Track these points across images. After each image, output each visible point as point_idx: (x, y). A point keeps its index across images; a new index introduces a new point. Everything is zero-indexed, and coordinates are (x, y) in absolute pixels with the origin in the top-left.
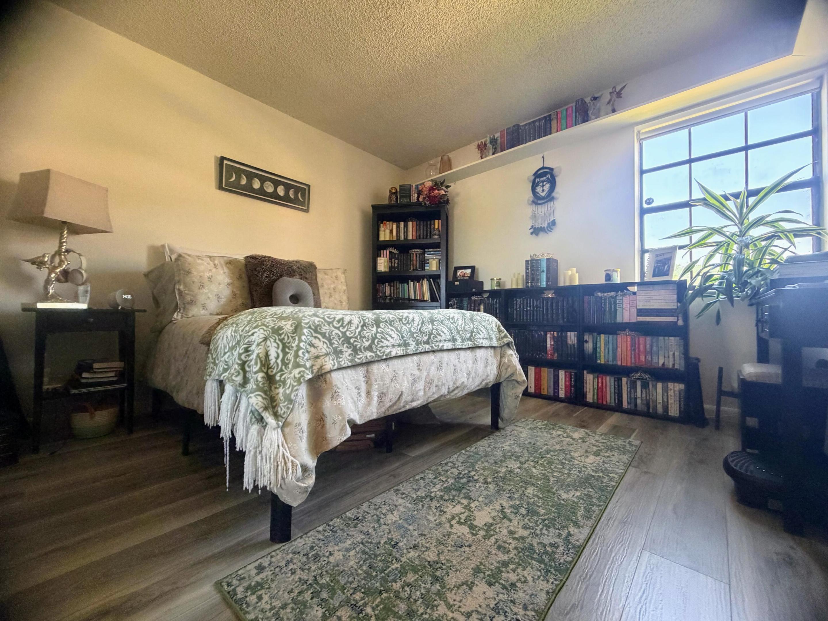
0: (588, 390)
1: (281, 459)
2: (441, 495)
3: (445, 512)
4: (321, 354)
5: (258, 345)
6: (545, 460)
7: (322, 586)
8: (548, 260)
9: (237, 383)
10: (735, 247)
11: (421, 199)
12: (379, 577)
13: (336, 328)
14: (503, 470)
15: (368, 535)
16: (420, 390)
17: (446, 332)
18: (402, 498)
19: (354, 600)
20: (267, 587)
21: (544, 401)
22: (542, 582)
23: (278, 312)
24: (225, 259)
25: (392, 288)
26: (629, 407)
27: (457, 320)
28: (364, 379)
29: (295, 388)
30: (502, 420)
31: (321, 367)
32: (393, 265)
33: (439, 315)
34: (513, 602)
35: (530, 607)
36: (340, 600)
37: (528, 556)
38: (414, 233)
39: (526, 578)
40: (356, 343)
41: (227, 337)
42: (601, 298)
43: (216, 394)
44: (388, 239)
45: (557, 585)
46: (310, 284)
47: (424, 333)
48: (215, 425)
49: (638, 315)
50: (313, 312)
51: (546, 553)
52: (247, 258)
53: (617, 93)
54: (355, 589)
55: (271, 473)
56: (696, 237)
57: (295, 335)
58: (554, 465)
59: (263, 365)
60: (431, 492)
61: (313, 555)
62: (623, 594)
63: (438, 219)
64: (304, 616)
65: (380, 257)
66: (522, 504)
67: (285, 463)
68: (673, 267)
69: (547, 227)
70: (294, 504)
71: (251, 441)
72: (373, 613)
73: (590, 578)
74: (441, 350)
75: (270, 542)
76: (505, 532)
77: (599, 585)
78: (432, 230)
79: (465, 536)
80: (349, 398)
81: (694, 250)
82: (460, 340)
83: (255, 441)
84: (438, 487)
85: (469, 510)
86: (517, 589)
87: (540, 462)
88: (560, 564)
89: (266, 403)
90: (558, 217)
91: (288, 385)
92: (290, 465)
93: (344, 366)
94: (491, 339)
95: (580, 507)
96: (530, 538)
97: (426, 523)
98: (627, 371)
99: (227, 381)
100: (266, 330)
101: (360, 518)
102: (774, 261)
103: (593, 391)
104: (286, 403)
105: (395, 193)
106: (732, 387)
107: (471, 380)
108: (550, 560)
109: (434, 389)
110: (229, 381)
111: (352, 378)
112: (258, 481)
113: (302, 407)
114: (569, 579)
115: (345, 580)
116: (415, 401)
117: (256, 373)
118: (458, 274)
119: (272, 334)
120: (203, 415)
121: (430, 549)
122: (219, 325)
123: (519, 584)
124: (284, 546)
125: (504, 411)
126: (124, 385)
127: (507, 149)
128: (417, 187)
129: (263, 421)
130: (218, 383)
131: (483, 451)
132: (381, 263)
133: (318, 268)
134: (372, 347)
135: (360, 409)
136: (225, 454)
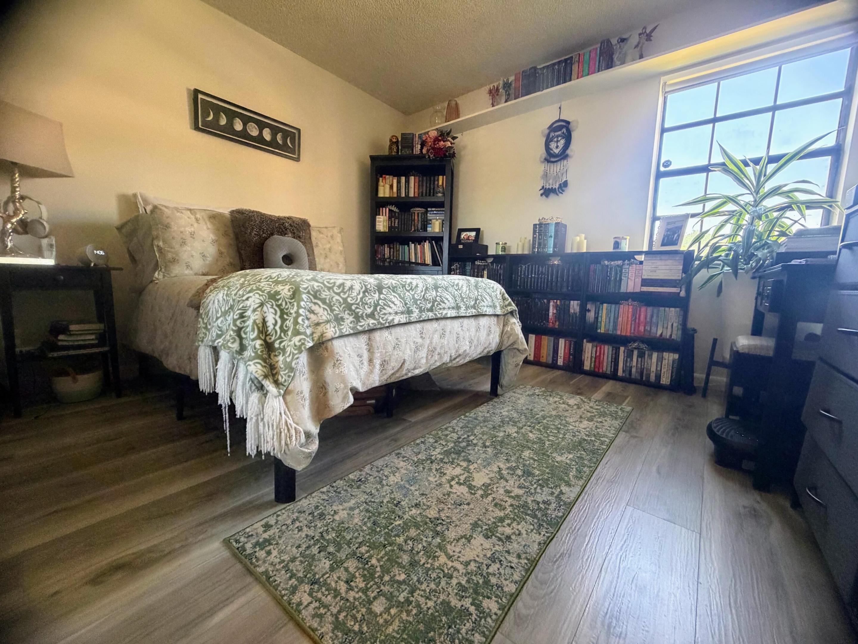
0: (586, 358)
1: (283, 426)
2: (441, 458)
3: (445, 474)
4: (322, 321)
5: (254, 310)
6: (541, 426)
7: (328, 541)
8: (557, 224)
9: (234, 350)
10: (747, 217)
11: (424, 151)
12: (383, 533)
13: (336, 293)
14: (501, 434)
15: (371, 495)
16: (422, 358)
17: (450, 299)
18: (403, 461)
19: (360, 553)
20: (275, 543)
21: (544, 368)
22: (535, 535)
23: (274, 275)
24: (208, 212)
25: (392, 250)
26: (624, 375)
27: (462, 287)
28: (366, 347)
29: (296, 356)
30: (502, 387)
31: (322, 335)
32: (393, 224)
33: (443, 282)
34: (508, 552)
35: (523, 556)
36: (347, 553)
37: (522, 512)
38: (416, 190)
39: (520, 531)
40: (358, 310)
41: (218, 301)
42: (608, 266)
43: (211, 360)
44: (387, 195)
45: (548, 537)
46: (304, 243)
47: (428, 300)
48: (211, 392)
49: (642, 285)
50: (312, 276)
51: (539, 509)
52: (232, 212)
53: (647, 35)
54: (360, 543)
55: (275, 440)
56: (709, 205)
57: (293, 300)
58: (549, 429)
59: (260, 332)
60: (432, 456)
61: (318, 514)
62: (606, 544)
63: (443, 175)
64: (313, 568)
65: (379, 215)
66: (518, 466)
67: (288, 430)
68: (683, 236)
69: (558, 188)
70: (298, 468)
71: (252, 409)
72: (378, 564)
73: (578, 530)
74: (445, 318)
75: (276, 503)
76: (501, 491)
77: (586, 536)
78: (436, 186)
79: (464, 495)
80: (351, 366)
81: (706, 220)
82: (463, 308)
83: (256, 408)
84: (438, 450)
85: (469, 472)
86: (512, 541)
87: (537, 427)
88: (551, 519)
89: (265, 371)
90: (570, 178)
91: (288, 353)
92: (293, 432)
93: (346, 333)
94: (495, 307)
95: (573, 468)
96: (525, 497)
97: (427, 484)
98: (624, 341)
99: (222, 348)
100: (262, 295)
101: (363, 479)
102: (783, 234)
103: (591, 359)
104: (287, 371)
105: (395, 142)
106: (724, 358)
107: (473, 348)
108: (543, 516)
109: (437, 357)
110: (225, 348)
111: (354, 346)
112: (261, 447)
113: (303, 375)
114: (560, 531)
115: (351, 536)
116: (417, 369)
117: (253, 340)
118: (462, 236)
119: (268, 299)
120: (198, 381)
121: (431, 507)
122: (208, 288)
123: (513, 537)
124: (289, 506)
125: (504, 379)
126: (106, 349)
127: (522, 97)
128: (420, 136)
129: (263, 388)
130: (212, 350)
131: (482, 417)
132: (380, 222)
133: (311, 226)
134: (374, 315)
135: (363, 377)
136: (224, 420)
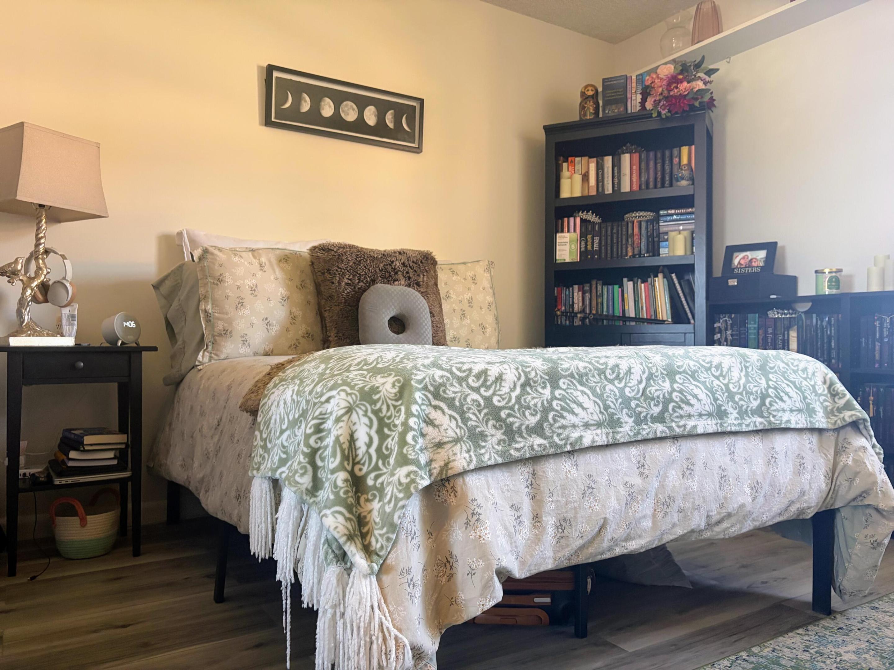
1: (376, 632)
4: (446, 440)
5: (338, 420)
9: (303, 488)
11: (649, 105)
13: (473, 389)
16: (645, 517)
17: (702, 396)
23: (371, 358)
24: (277, 252)
25: (588, 295)
27: (730, 369)
28: (527, 490)
29: (401, 503)
30: (841, 593)
31: (446, 464)
32: (589, 247)
33: (687, 361)
38: (635, 179)
40: (511, 419)
41: (285, 403)
43: (269, 503)
44: (577, 193)
46: (425, 294)
47: (653, 399)
48: (267, 557)
52: (313, 249)
55: (361, 655)
57: (400, 402)
59: (345, 458)
63: (690, 144)
65: (562, 231)
67: (385, 639)
71: (328, 595)
74: (693, 436)
78: (675, 168)
80: (499, 527)
82: (734, 414)
83: (333, 593)
89: (350, 528)
91: (388, 497)
92: (392, 644)
93: (489, 463)
94: (811, 412)
99: (287, 483)
100: (351, 394)
104: (385, 530)
105: (592, 96)
107: (761, 500)
109: (676, 517)
110: (290, 484)
111: (505, 488)
113: (412, 538)
116: (634, 539)
117: (333, 472)
118: (736, 262)
119: (360, 401)
120: (248, 537)
122: (271, 379)
125: (844, 574)
126: (126, 474)
128: (640, 78)
129: (346, 560)
130: (271, 484)
131: (791, 659)
132: (565, 244)
133: (438, 263)
134: (542, 428)
135: (521, 549)
136: (284, 610)
